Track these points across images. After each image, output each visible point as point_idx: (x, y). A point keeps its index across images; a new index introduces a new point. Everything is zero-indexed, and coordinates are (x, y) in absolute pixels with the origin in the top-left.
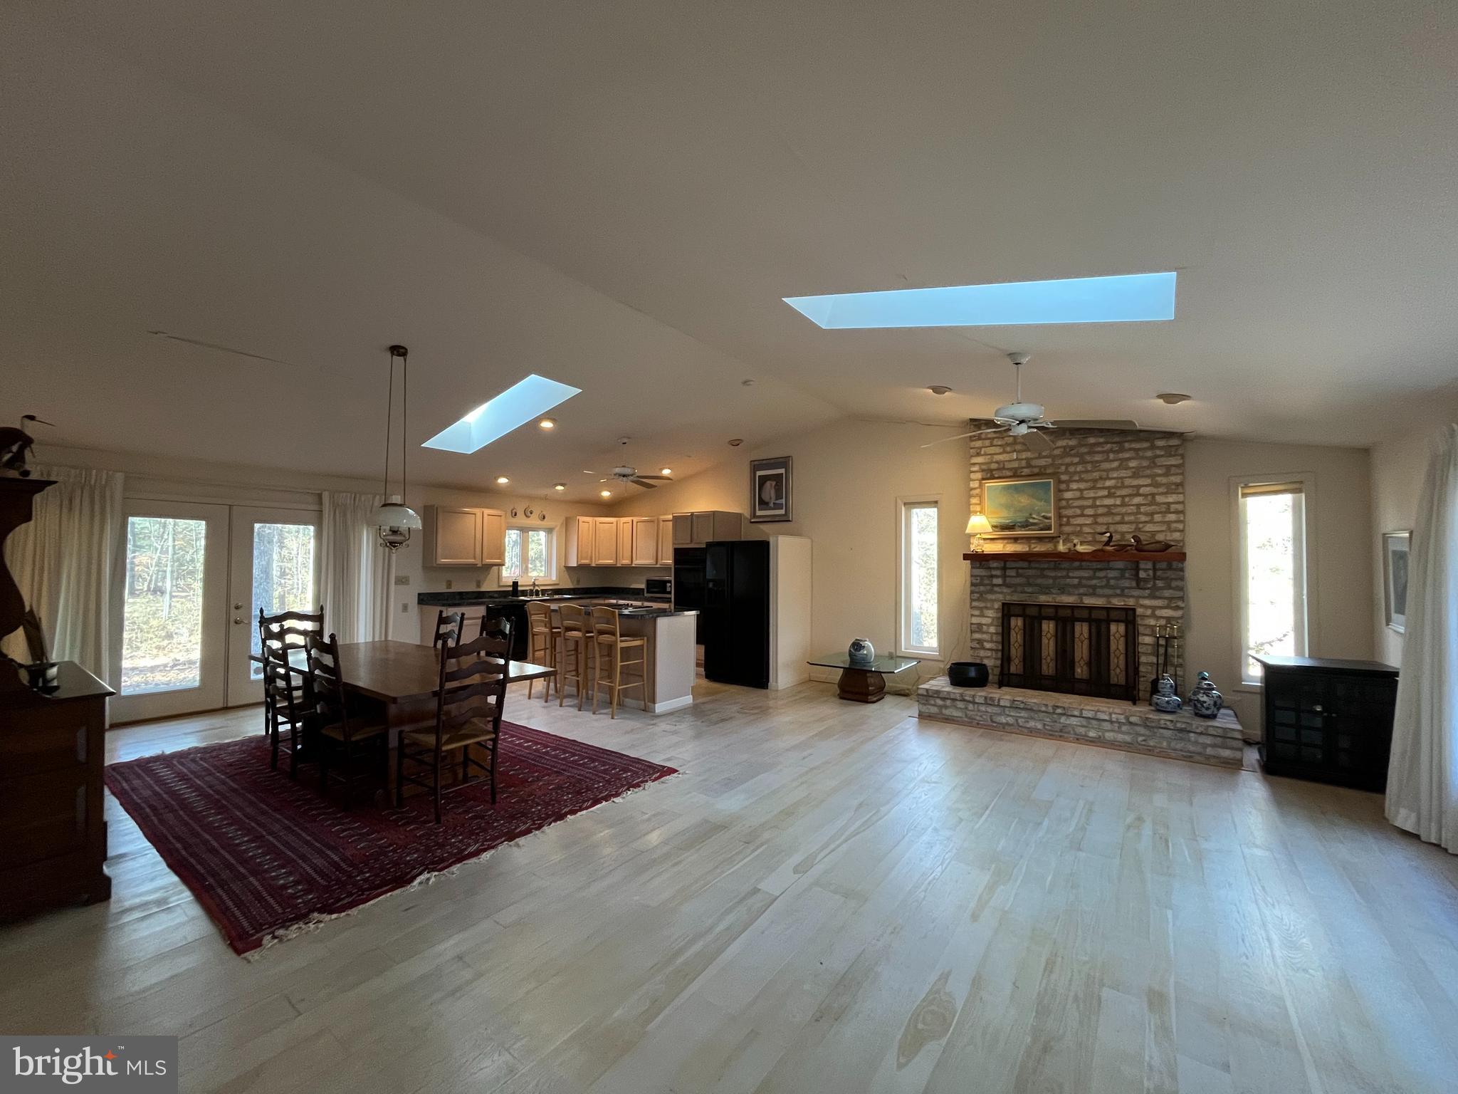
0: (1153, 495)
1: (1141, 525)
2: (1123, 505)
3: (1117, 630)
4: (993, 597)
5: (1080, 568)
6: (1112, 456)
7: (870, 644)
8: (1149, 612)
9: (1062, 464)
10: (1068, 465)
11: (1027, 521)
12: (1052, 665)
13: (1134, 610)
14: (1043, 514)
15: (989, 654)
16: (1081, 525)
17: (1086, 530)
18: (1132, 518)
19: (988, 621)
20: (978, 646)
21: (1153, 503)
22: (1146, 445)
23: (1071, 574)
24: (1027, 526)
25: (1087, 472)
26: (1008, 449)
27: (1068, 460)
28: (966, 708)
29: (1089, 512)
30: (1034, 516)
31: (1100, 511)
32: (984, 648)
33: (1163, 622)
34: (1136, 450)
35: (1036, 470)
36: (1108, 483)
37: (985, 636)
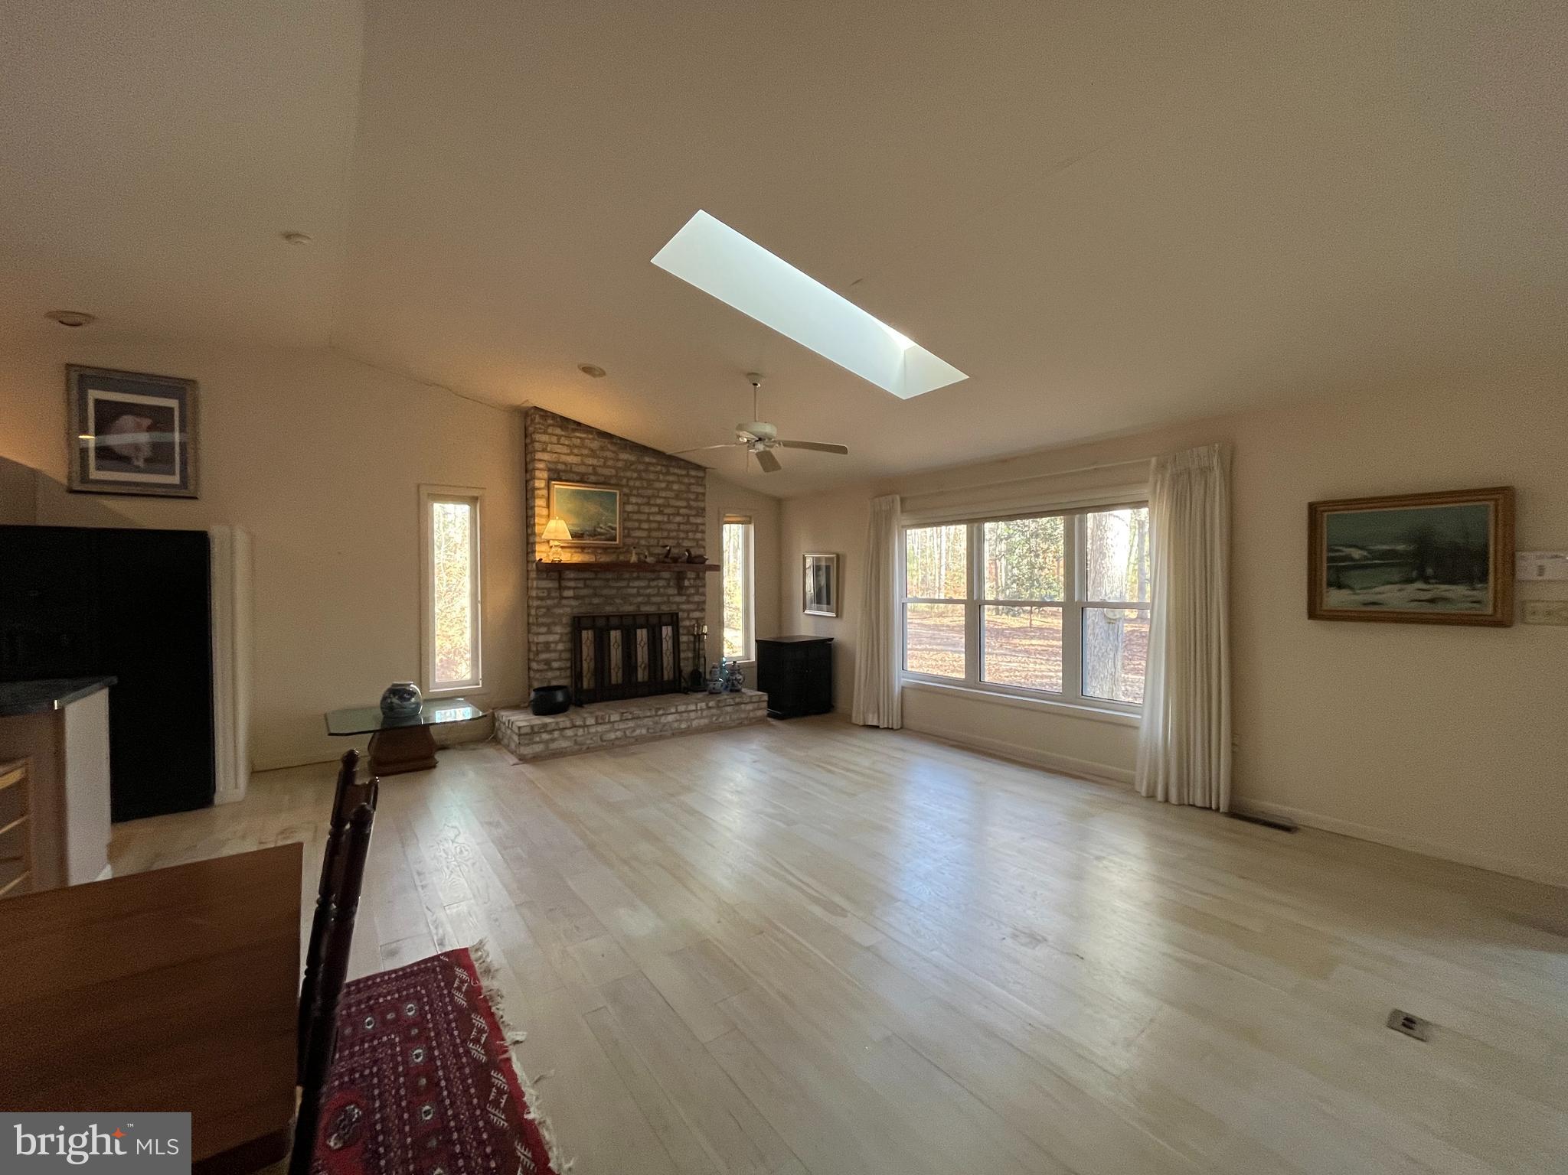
0: (688, 516)
1: (680, 541)
2: (669, 522)
3: (667, 631)
4: (561, 611)
5: (638, 578)
6: (661, 477)
7: (415, 687)
8: (685, 615)
9: (624, 477)
10: (628, 479)
11: (595, 530)
12: (620, 674)
13: (677, 614)
14: (610, 524)
15: (558, 673)
16: (640, 538)
17: (643, 542)
18: (675, 534)
19: (557, 637)
20: (545, 667)
21: (688, 523)
22: (684, 472)
23: (631, 584)
24: (595, 535)
25: (643, 488)
26: (576, 451)
27: (629, 474)
29: (645, 526)
30: (601, 525)
31: (654, 525)
32: (551, 669)
33: (694, 622)
34: (678, 475)
35: (602, 479)
36: (659, 501)
37: (553, 655)
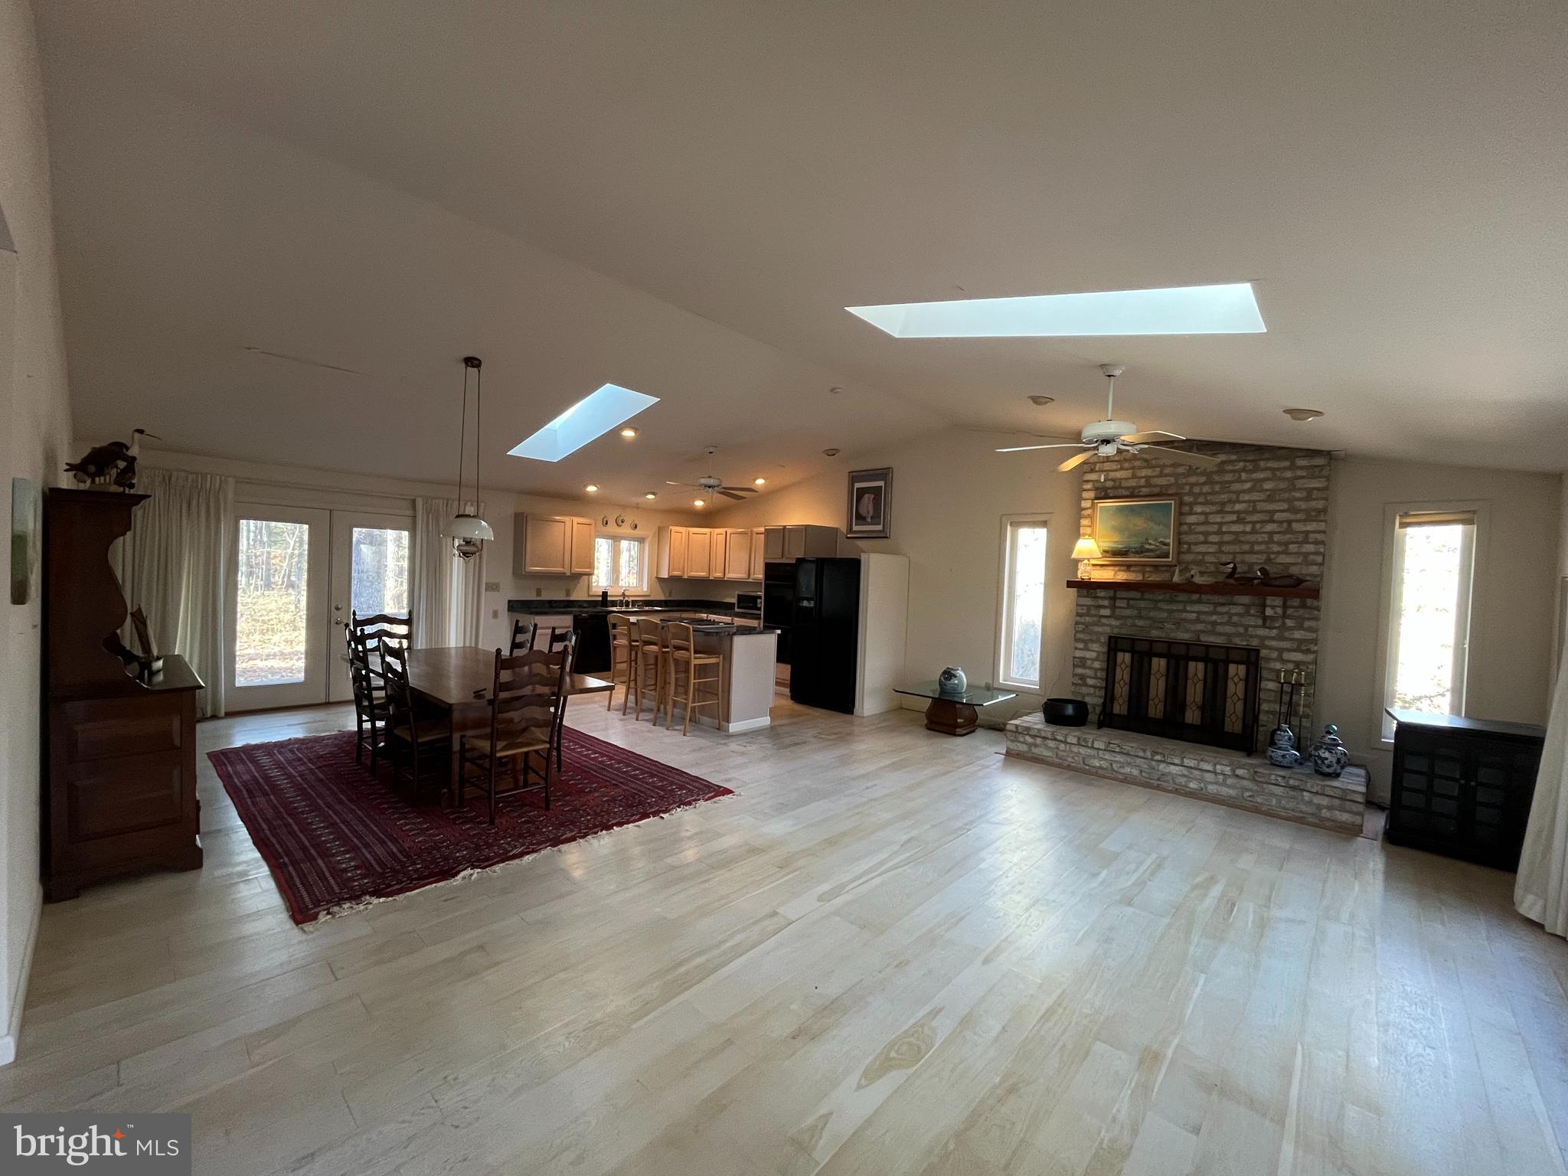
0: (1289, 522)
1: (1272, 556)
2: (1253, 532)
3: (1237, 671)
4: (1100, 629)
5: (1199, 601)
6: (1244, 476)
7: (963, 674)
8: (1275, 655)
9: (1186, 484)
10: (1192, 485)
11: (1142, 547)
12: (1161, 707)
13: (1258, 651)
14: (1161, 539)
15: (1092, 690)
16: (1204, 554)
17: (1209, 559)
18: (1263, 547)
19: (1094, 655)
20: (1080, 682)
21: (1289, 530)
22: (1286, 464)
23: (1188, 608)
24: (1142, 552)
25: (1213, 493)
26: (1126, 465)
27: (1193, 479)
28: (1057, 748)
29: (1214, 538)
30: (1151, 541)
31: (1227, 538)
32: (1086, 685)
33: (1291, 666)
34: (1273, 470)
35: (1156, 490)
36: (1238, 507)
37: (1088, 672)
